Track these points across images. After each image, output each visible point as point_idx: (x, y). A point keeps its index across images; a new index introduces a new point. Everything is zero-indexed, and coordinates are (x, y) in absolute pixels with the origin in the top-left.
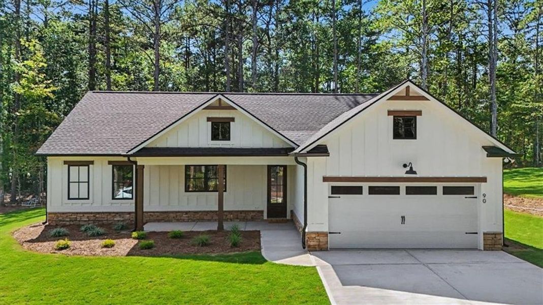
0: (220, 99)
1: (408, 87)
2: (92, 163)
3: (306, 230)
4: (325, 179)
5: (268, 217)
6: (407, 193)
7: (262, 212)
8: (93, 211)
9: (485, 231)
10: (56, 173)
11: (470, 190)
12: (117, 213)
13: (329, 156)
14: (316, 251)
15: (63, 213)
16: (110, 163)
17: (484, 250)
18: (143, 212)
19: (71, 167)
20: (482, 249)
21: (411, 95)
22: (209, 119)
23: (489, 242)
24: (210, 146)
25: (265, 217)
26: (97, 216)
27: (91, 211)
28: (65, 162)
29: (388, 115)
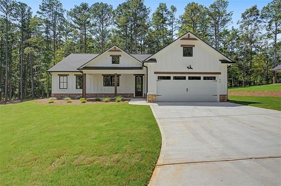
0: (115, 47)
1: (189, 34)
2: (68, 75)
3: (147, 94)
4: (155, 73)
5: (136, 96)
6: (189, 79)
7: (133, 94)
8: (69, 93)
9: (220, 94)
10: (55, 80)
11: (214, 78)
12: (78, 94)
13: (156, 62)
14: (151, 102)
15: (58, 94)
16: (75, 75)
17: (220, 102)
18: (86, 94)
19: (60, 77)
20: (219, 101)
21: (190, 38)
22: (111, 56)
23: (222, 99)
24: (111, 66)
25: (134, 96)
26: (70, 95)
27: (68, 93)
28: (58, 75)
29: (181, 47)
